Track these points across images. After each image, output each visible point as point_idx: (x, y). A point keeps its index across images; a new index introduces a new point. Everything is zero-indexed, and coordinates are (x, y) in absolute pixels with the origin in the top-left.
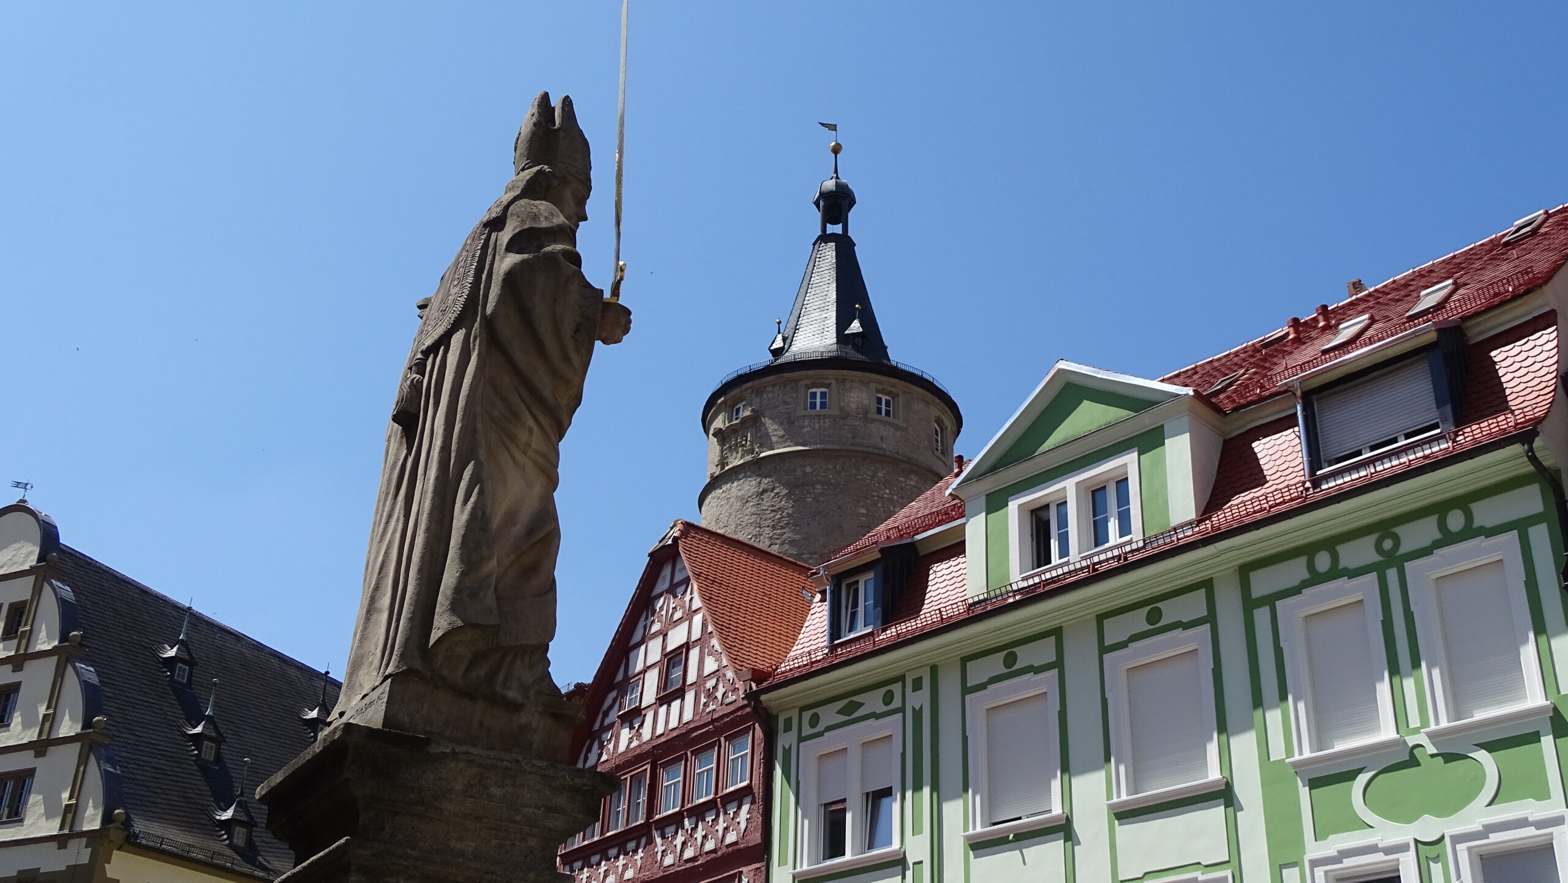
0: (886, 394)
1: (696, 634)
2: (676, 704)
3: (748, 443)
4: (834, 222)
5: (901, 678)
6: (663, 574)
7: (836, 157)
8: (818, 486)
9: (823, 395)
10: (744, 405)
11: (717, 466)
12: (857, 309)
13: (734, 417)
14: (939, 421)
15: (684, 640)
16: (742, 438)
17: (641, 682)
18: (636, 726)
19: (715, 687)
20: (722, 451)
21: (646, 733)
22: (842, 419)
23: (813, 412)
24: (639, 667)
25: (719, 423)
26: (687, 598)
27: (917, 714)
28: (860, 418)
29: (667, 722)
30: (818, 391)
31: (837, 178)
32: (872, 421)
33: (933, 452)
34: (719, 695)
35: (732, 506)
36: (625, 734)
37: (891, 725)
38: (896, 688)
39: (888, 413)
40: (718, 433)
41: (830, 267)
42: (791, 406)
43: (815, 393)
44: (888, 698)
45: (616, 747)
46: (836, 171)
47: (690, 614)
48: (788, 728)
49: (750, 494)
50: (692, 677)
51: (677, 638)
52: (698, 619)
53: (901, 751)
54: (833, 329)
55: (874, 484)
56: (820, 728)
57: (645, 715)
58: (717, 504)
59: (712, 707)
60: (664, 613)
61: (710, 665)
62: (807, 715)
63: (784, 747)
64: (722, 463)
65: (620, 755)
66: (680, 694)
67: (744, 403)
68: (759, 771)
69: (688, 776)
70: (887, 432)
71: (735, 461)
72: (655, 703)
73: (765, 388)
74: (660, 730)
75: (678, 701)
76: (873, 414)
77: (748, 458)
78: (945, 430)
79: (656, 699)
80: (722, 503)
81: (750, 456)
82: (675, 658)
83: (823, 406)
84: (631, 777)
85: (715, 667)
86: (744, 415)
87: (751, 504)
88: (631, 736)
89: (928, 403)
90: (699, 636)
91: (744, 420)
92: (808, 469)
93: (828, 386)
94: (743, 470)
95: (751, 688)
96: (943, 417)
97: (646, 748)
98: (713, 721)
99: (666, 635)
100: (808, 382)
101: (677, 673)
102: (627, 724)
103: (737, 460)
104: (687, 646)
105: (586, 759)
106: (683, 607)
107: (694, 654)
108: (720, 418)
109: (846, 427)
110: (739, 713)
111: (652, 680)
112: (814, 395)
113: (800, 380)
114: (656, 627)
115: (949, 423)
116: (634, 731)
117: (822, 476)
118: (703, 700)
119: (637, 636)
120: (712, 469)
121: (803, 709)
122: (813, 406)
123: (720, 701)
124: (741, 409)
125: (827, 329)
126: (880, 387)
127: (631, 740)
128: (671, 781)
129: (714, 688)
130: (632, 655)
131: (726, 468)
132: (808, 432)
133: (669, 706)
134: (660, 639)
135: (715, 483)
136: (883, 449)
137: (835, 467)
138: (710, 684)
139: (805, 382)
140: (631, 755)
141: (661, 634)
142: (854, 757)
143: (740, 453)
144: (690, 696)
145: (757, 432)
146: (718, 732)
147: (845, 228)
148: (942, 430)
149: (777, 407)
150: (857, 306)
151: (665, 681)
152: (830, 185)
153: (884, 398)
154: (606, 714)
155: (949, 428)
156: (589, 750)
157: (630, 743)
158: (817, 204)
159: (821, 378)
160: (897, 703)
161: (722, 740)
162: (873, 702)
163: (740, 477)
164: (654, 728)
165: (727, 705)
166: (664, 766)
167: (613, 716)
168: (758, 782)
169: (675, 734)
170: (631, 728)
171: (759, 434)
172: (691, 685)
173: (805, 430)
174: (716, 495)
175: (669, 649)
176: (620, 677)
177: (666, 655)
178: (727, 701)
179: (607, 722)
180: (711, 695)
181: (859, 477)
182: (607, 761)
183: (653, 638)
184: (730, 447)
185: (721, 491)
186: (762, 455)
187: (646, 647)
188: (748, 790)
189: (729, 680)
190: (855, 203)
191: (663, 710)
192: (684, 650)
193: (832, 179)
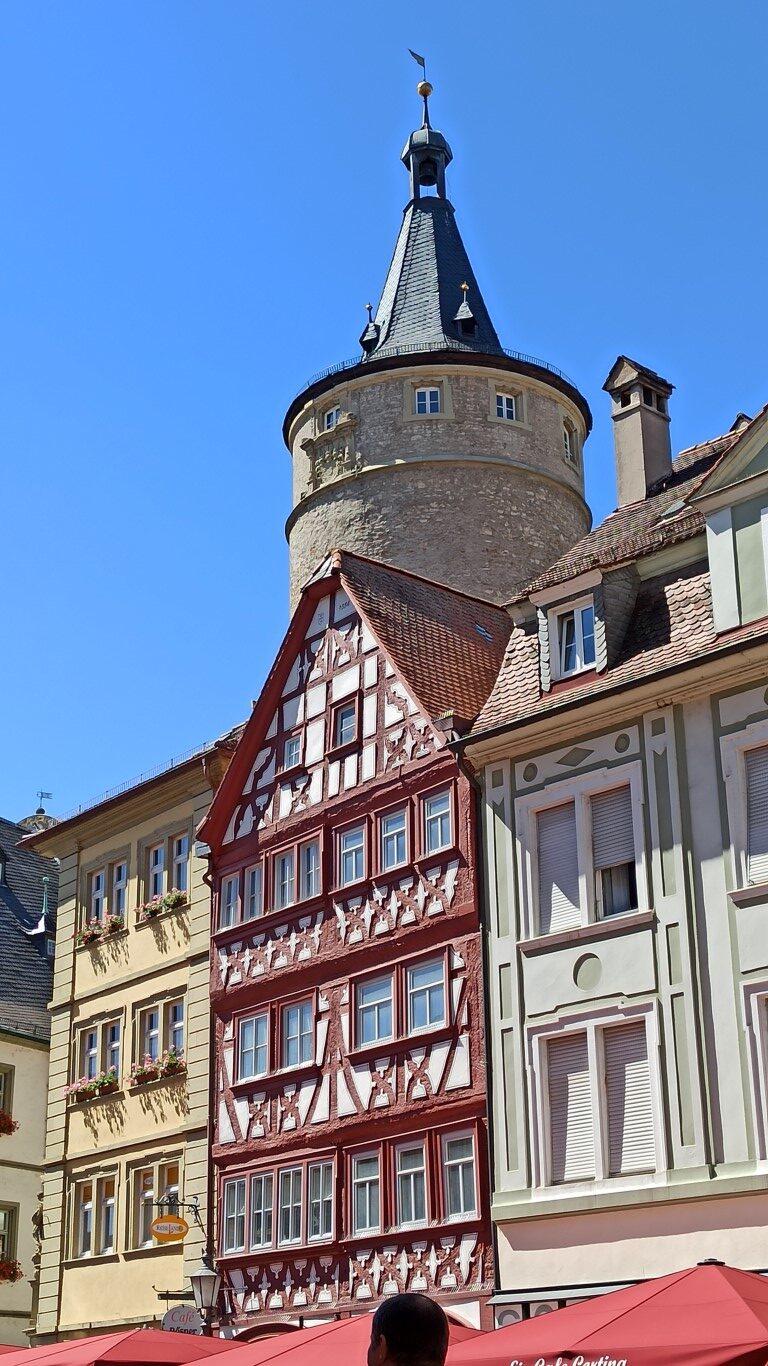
0: (507, 393)
1: (370, 678)
2: (351, 761)
3: (346, 456)
4: (428, 181)
5: (638, 721)
6: (318, 611)
7: (426, 101)
8: (434, 505)
9: (433, 395)
10: (338, 410)
11: (309, 484)
12: (465, 289)
13: (326, 425)
14: (568, 424)
15: (355, 687)
16: (337, 450)
17: (302, 737)
18: (301, 786)
19: (402, 739)
20: (313, 466)
21: (315, 794)
22: (458, 423)
23: (422, 416)
24: (300, 720)
25: (307, 431)
26: (355, 638)
27: (661, 760)
28: (479, 422)
29: (341, 781)
30: (428, 390)
31: (429, 127)
32: (492, 425)
33: (564, 460)
34: (408, 747)
35: (330, 530)
36: (286, 797)
37: (630, 773)
38: (632, 732)
39: (510, 415)
40: (307, 445)
41: (428, 239)
42: (396, 410)
43: (424, 393)
44: (622, 744)
45: (276, 812)
46: (427, 120)
47: (360, 657)
48: (497, 783)
49: (353, 517)
50: (369, 728)
51: (345, 685)
52: (371, 664)
53: (642, 802)
54: (437, 314)
55: (499, 501)
56: (538, 780)
57: (311, 774)
58: (311, 529)
59: (398, 763)
60: (325, 656)
61: (392, 715)
62: (520, 767)
63: (494, 803)
64: (315, 480)
65: (282, 821)
66: (357, 748)
67: (338, 407)
68: (466, 832)
69: (373, 840)
70: (511, 437)
71: (331, 478)
72: (324, 760)
73: (362, 389)
74: (333, 790)
75: (354, 757)
76: (493, 417)
77: (348, 474)
78: (574, 434)
79: (325, 757)
80: (318, 528)
81: (350, 471)
82: (344, 709)
83: (434, 408)
84: (299, 845)
85: (399, 716)
86: (339, 423)
87: (355, 528)
88: (294, 799)
89: (555, 402)
90: (374, 681)
91: (340, 429)
92: (421, 485)
93: (440, 384)
94: (342, 488)
95: (453, 739)
96: (572, 418)
97: (315, 813)
98: (402, 778)
99: (329, 684)
100: (415, 380)
101: (349, 724)
102: (289, 786)
103: (333, 477)
104: (360, 694)
105: (237, 828)
106: (349, 649)
107: (370, 703)
108: (309, 425)
109: (463, 434)
110: (435, 768)
111: (316, 735)
112: (422, 396)
113: (407, 378)
114: (315, 674)
115: (578, 424)
116: (297, 793)
117: (439, 493)
118: (386, 755)
119: (292, 684)
120: (301, 487)
121: (515, 760)
122: (422, 409)
123: (410, 755)
124: (334, 414)
125: (430, 316)
126: (501, 384)
127: (294, 804)
128: (353, 846)
129: (399, 740)
130: (287, 707)
131: (322, 486)
132: (418, 440)
133: (342, 762)
134: (323, 687)
135: (307, 505)
136: (506, 458)
137: (452, 482)
138: (395, 736)
139: (411, 380)
140: (295, 821)
141: (324, 681)
142: (582, 812)
143: (337, 468)
144: (369, 752)
145: (356, 443)
146: (408, 790)
147: (441, 190)
148: (570, 433)
149: (379, 411)
150: (463, 286)
151: (333, 734)
152: (422, 136)
153: (505, 397)
154: (259, 775)
155: (579, 432)
156: (241, 817)
157: (294, 806)
158: (406, 161)
159: (432, 376)
160: (634, 748)
161: (415, 797)
162: (604, 747)
163: (339, 496)
164: (324, 789)
165: (418, 759)
166: (340, 831)
167: (269, 777)
168: (465, 844)
169: (352, 794)
170: (294, 789)
171: (359, 445)
172: (369, 737)
173: (414, 438)
174: (309, 518)
175: (336, 697)
176: (272, 732)
177: (332, 706)
178: (418, 755)
179: (261, 784)
180: (397, 748)
181: (481, 492)
182: (265, 828)
183: (313, 686)
184: (324, 461)
185: (316, 514)
186: (365, 469)
187: (305, 697)
188: (454, 854)
189: (420, 731)
190: (451, 158)
191: (334, 768)
192: (357, 698)
193: (423, 128)
